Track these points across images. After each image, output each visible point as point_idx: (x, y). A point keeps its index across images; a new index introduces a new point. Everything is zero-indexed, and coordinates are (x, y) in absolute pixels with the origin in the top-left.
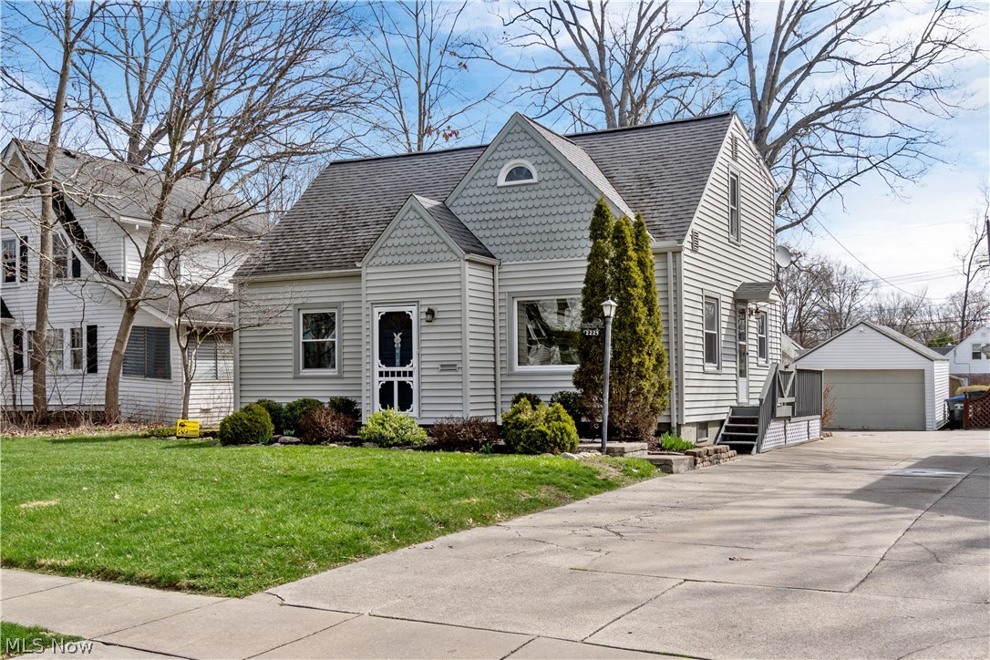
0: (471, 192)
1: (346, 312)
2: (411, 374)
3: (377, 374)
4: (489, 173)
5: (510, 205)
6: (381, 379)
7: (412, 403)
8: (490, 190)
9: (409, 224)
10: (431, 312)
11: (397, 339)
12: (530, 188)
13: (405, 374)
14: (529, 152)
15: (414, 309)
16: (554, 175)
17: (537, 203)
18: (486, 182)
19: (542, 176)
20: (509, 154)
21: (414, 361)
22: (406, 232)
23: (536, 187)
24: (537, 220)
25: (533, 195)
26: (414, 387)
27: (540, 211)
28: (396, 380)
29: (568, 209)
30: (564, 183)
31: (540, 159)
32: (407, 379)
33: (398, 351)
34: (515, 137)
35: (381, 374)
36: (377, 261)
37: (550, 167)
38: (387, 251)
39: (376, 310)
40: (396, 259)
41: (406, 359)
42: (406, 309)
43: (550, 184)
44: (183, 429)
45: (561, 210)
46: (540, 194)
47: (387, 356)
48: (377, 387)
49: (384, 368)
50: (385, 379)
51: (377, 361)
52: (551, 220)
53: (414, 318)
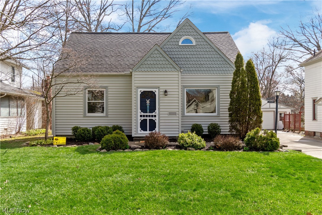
0: (167, 47)
1: (109, 90)
2: (155, 116)
3: (139, 116)
4: (175, 40)
5: (184, 53)
6: (141, 118)
7: (156, 128)
8: (176, 47)
9: (155, 56)
10: (166, 92)
11: (148, 102)
12: (192, 47)
13: (152, 116)
14: (192, 34)
15: (157, 90)
16: (202, 43)
17: (195, 53)
18: (174, 43)
19: (197, 43)
20: (184, 33)
21: (157, 111)
22: (153, 59)
23: (195, 47)
24: (195, 59)
25: (194, 50)
26: (157, 122)
27: (196, 56)
28: (148, 118)
29: (207, 56)
30: (206, 46)
31: (196, 37)
32: (153, 118)
33: (148, 107)
34: (186, 27)
35: (141, 116)
36: (140, 69)
37: (200, 40)
38: (144, 66)
39: (139, 90)
40: (149, 70)
41: (153, 110)
42: (153, 90)
43: (201, 46)
44: (57, 141)
45: (205, 56)
46: (196, 50)
47: (143, 108)
48: (139, 121)
49: (143, 114)
50: (143, 118)
51: (139, 111)
52: (201, 60)
53: (157, 94)
